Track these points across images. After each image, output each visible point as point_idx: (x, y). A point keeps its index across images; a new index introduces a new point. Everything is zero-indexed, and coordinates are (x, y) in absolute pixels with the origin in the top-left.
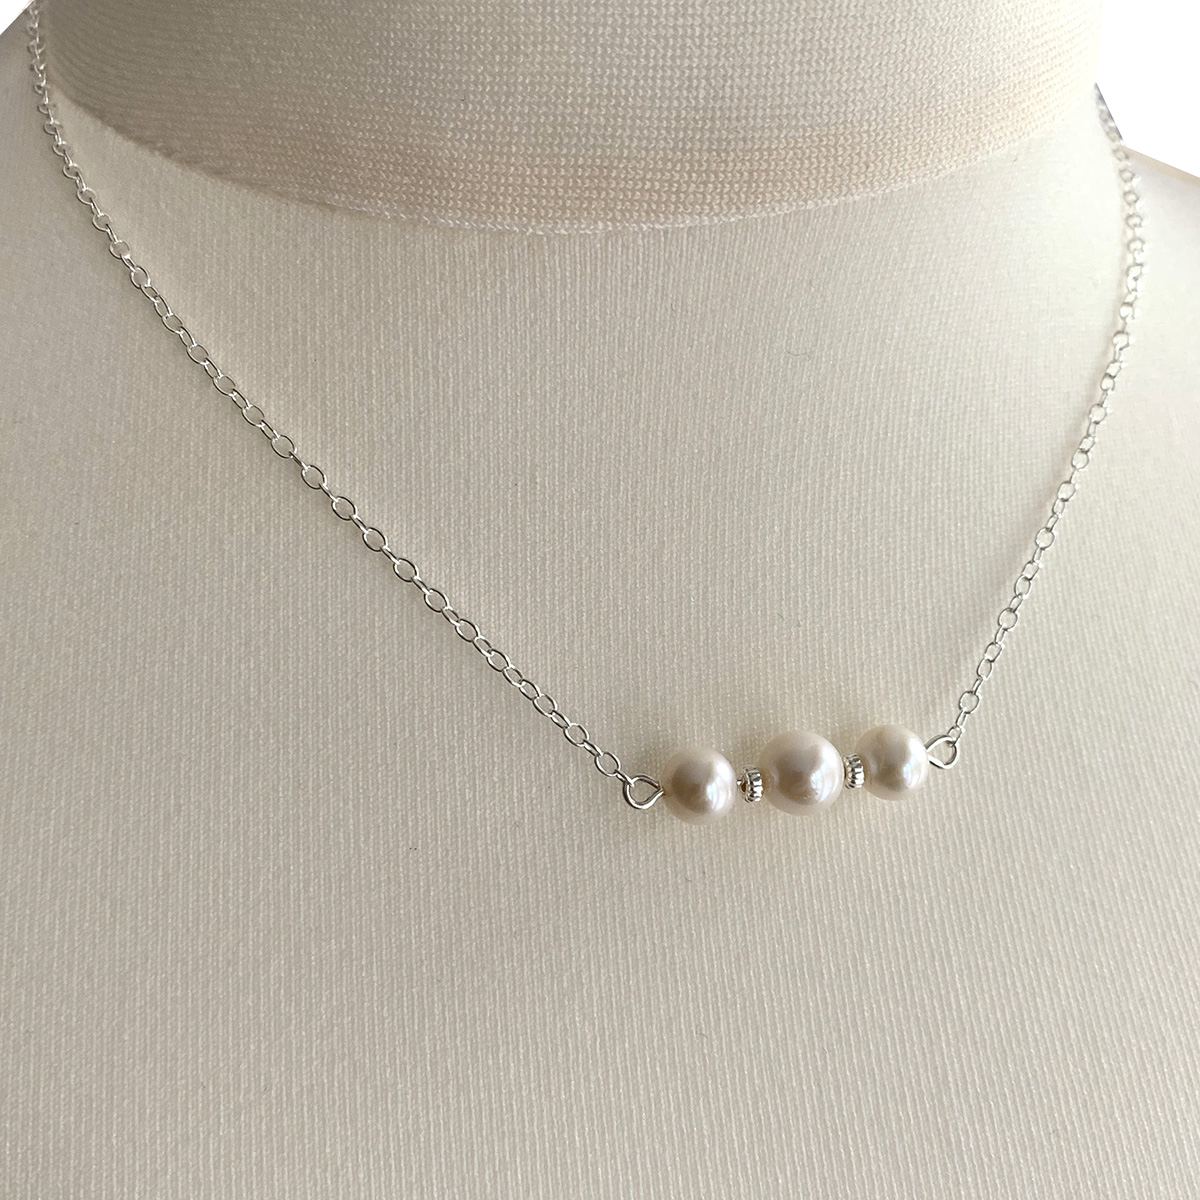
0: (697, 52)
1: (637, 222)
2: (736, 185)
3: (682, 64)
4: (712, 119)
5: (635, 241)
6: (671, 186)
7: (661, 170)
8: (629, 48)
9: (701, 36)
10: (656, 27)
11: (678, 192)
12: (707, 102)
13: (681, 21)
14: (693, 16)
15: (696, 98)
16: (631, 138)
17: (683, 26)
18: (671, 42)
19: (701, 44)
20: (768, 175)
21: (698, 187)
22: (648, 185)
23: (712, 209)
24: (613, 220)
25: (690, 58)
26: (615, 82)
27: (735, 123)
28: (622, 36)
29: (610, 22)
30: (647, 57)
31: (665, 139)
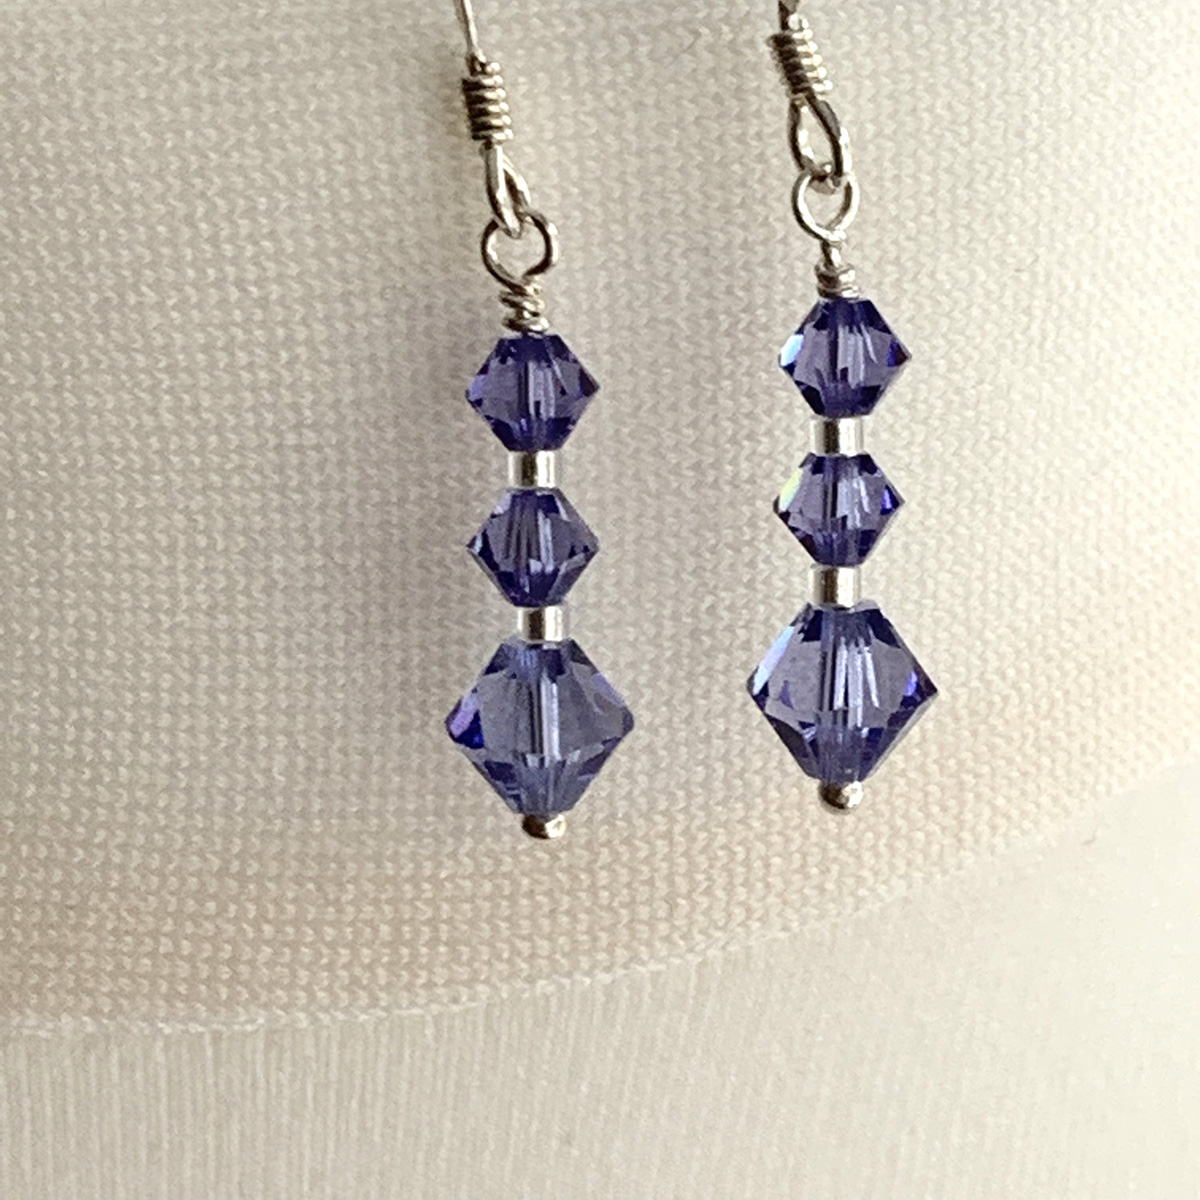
0: (264, 683)
1: (149, 1018)
2: (365, 951)
3: (231, 706)
4: (304, 815)
5: (147, 1055)
6: (217, 949)
7: (192, 918)
8: (116, 668)
9: (269, 650)
10: (171, 631)
11: (232, 962)
12: (292, 781)
13: (223, 620)
14: (247, 612)
15: (267, 771)
16: (124, 848)
17: (230, 631)
18: (205, 661)
19: (271, 666)
20: (436, 930)
21: (277, 953)
22: (166, 946)
23: (312, 997)
24: (94, 1012)
25: (249, 692)
26: (89, 735)
27: (354, 825)
28: (99, 646)
29: (71, 616)
30: (155, 688)
31: (201, 853)
